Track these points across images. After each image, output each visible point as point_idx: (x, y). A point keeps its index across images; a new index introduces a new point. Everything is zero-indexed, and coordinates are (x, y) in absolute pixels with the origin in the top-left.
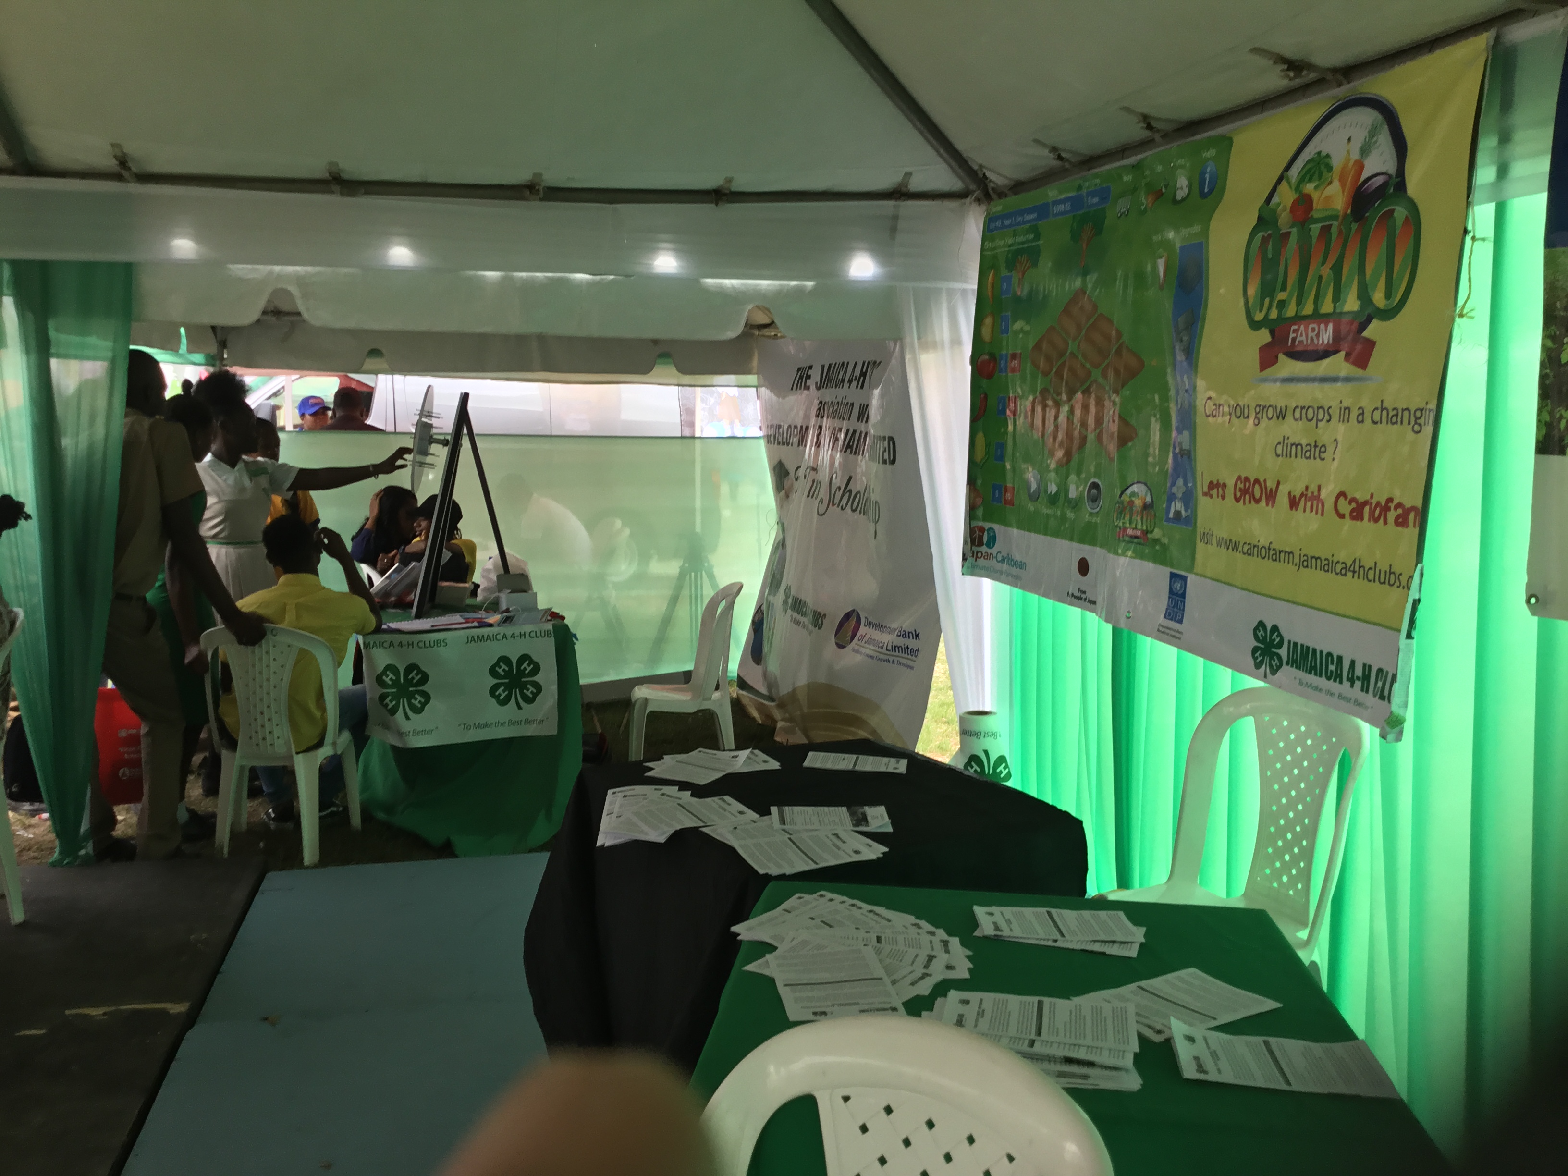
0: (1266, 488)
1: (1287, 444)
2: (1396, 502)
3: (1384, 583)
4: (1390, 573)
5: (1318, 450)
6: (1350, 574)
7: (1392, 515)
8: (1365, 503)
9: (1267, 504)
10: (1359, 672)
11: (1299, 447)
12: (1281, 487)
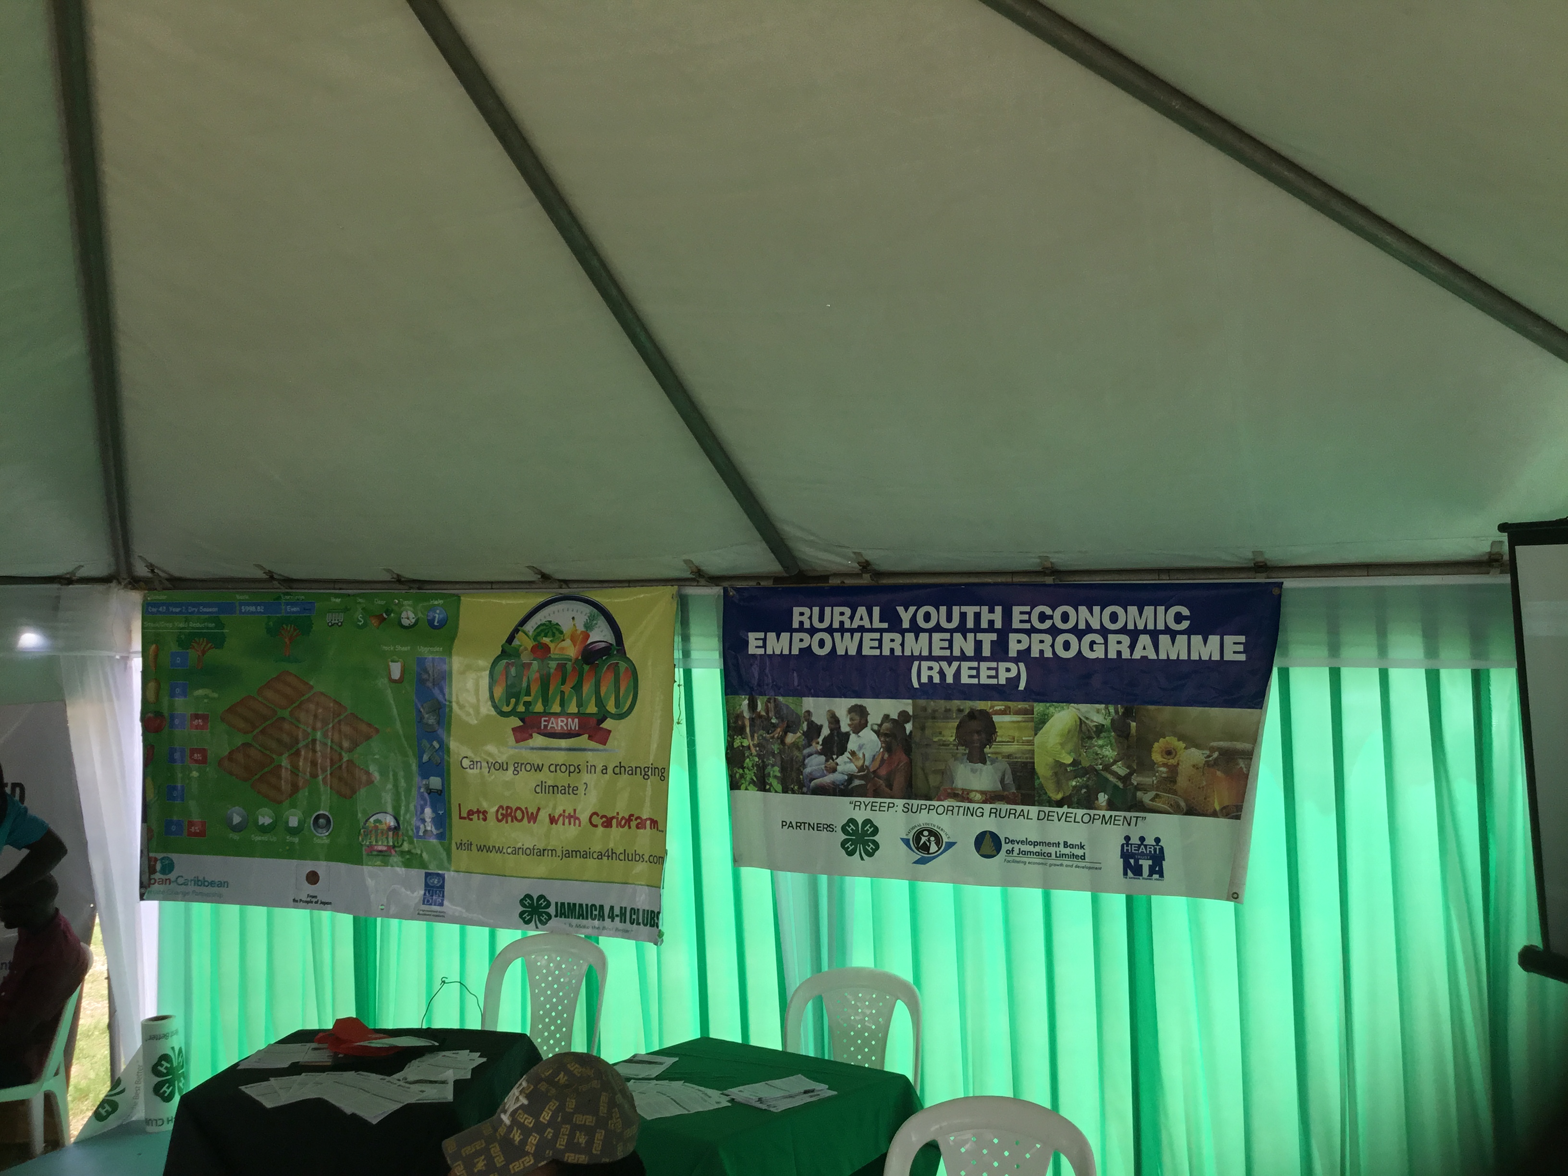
0: (527, 812)
1: (545, 786)
2: (635, 816)
3: (632, 860)
4: (636, 855)
5: (571, 789)
6: (605, 858)
7: (633, 824)
8: (613, 818)
9: (529, 822)
10: (617, 911)
11: (556, 788)
12: (540, 813)
